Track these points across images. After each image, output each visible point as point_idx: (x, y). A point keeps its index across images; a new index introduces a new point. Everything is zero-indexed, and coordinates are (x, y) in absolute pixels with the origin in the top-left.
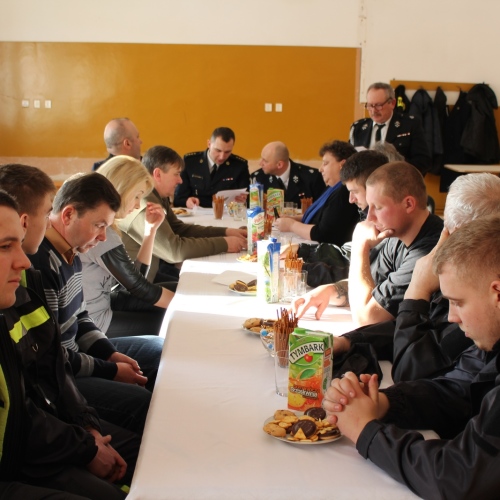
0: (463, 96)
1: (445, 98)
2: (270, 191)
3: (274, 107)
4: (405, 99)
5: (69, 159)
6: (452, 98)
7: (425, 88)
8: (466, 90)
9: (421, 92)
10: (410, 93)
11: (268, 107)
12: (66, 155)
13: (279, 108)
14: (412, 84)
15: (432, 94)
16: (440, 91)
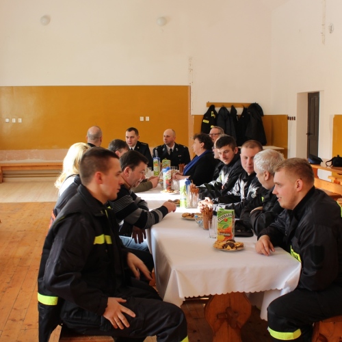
0: (245, 110)
1: (236, 111)
2: (163, 161)
3: (145, 119)
4: (215, 112)
5: (32, 151)
6: (240, 111)
7: (225, 106)
8: (246, 107)
9: (223, 108)
10: (217, 109)
11: (142, 119)
12: (31, 149)
13: (148, 119)
14: (218, 104)
15: (229, 109)
16: (233, 108)
